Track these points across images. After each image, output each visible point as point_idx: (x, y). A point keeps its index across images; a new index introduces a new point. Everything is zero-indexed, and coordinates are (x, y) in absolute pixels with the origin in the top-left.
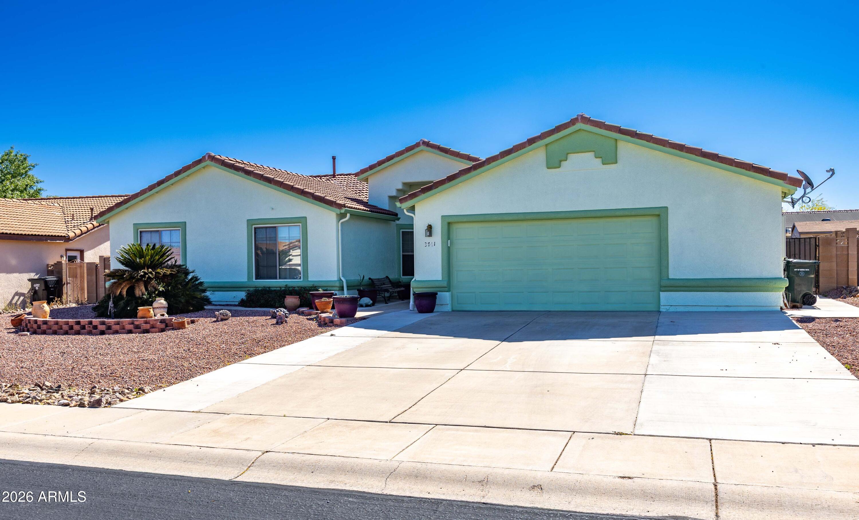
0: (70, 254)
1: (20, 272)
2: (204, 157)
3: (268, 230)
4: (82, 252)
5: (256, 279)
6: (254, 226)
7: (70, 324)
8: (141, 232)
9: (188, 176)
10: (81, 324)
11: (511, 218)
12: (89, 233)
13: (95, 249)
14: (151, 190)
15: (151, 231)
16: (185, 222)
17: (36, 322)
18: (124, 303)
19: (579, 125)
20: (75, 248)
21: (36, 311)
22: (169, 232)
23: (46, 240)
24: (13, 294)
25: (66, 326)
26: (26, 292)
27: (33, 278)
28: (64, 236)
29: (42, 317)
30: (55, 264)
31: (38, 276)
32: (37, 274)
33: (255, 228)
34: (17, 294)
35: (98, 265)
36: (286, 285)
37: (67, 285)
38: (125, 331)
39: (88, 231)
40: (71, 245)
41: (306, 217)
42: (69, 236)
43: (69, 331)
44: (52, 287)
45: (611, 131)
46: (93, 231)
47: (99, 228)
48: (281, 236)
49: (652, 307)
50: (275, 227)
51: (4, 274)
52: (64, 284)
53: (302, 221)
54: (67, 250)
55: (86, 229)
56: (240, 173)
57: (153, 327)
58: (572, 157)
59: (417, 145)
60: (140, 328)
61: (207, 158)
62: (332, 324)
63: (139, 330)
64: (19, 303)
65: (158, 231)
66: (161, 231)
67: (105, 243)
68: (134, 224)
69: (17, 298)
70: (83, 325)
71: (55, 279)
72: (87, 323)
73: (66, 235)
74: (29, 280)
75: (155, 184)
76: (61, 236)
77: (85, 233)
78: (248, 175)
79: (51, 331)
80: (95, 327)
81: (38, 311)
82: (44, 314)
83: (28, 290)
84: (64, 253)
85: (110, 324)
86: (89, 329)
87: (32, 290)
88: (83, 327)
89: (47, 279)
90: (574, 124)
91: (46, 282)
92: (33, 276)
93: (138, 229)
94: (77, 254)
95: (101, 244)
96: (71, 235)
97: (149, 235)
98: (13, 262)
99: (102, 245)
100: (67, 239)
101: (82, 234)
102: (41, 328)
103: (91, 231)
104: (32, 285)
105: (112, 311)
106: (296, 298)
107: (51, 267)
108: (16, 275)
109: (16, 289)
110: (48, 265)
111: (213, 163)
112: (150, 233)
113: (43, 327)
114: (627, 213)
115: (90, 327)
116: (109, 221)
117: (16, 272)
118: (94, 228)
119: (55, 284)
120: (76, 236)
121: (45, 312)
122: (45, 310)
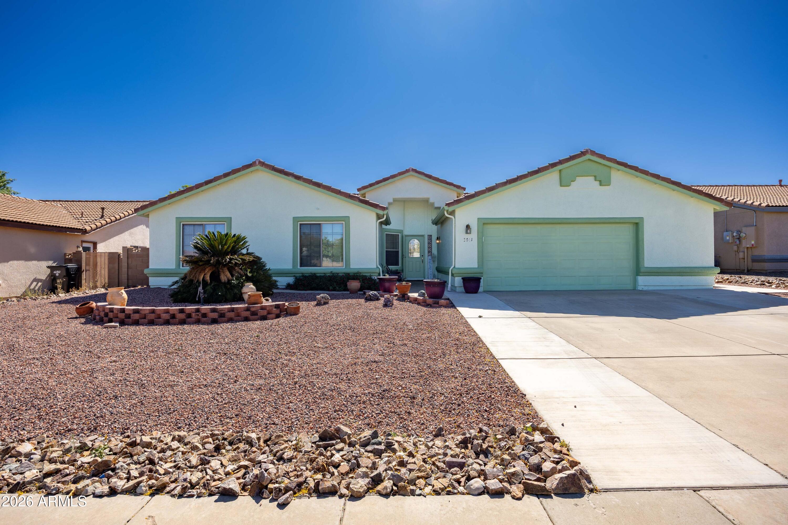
0: (85, 245)
1: (39, 260)
2: (255, 162)
3: (312, 226)
4: (95, 244)
5: (301, 266)
6: (299, 223)
7: (171, 313)
8: (183, 225)
9: (235, 178)
10: (187, 312)
11: (533, 222)
12: (103, 228)
13: (106, 242)
14: (198, 188)
15: (194, 225)
16: (231, 218)
17: (111, 310)
18: (211, 288)
19: (588, 156)
20: (89, 241)
21: (113, 298)
22: (214, 226)
23: (66, 232)
24: (32, 280)
25: (166, 314)
26: (44, 277)
27: (50, 265)
28: (82, 229)
29: (120, 304)
30: (74, 253)
31: (56, 264)
32: (54, 262)
33: (301, 225)
34: (35, 280)
35: (120, 254)
36: (331, 272)
37: (86, 272)
38: (241, 318)
39: (102, 226)
40: (87, 237)
41: (349, 217)
42: (86, 229)
43: (171, 320)
44: (73, 274)
45: (612, 162)
46: (106, 226)
47: (111, 224)
48: (325, 231)
49: (630, 287)
50: (320, 224)
51: (23, 261)
52: (84, 270)
53: (346, 220)
54: (83, 242)
55: (101, 224)
56: (290, 178)
57: (269, 313)
58: (579, 180)
59: (407, 171)
60: (257, 314)
61: (257, 163)
62: (438, 305)
63: (256, 316)
64: (37, 288)
65: (202, 224)
66: (205, 224)
67: (114, 238)
68: (176, 218)
69: (35, 283)
70: (188, 314)
71: (76, 266)
72: (194, 311)
73: (84, 229)
74: (48, 267)
75: (203, 183)
76: (79, 229)
77: (100, 228)
78: (298, 180)
79: (147, 320)
80: (204, 315)
81: (116, 298)
82: (123, 301)
83: (46, 276)
84: (79, 244)
85: (222, 312)
86: (197, 317)
87: (52, 276)
88: (189, 316)
89: (69, 267)
90: (585, 155)
91: (68, 270)
92: (50, 263)
93: (181, 223)
94: (91, 246)
95: (110, 238)
96: (88, 228)
97: (192, 228)
98: (32, 250)
99: (112, 239)
100: (84, 232)
101: (97, 228)
102: (132, 318)
103: (104, 227)
104: (52, 272)
105: (202, 296)
106: (358, 282)
107: (68, 256)
108: (34, 262)
109: (35, 275)
110: (65, 254)
111: (263, 168)
112: (193, 225)
113: (134, 316)
114: (617, 221)
115: (198, 315)
116: (149, 214)
117: (35, 260)
118: (107, 224)
119: (77, 271)
120: (92, 230)
121: (124, 299)
122: (123, 297)
